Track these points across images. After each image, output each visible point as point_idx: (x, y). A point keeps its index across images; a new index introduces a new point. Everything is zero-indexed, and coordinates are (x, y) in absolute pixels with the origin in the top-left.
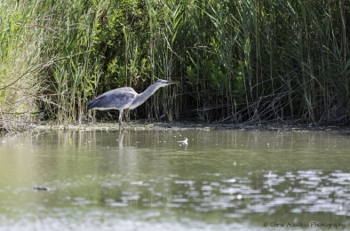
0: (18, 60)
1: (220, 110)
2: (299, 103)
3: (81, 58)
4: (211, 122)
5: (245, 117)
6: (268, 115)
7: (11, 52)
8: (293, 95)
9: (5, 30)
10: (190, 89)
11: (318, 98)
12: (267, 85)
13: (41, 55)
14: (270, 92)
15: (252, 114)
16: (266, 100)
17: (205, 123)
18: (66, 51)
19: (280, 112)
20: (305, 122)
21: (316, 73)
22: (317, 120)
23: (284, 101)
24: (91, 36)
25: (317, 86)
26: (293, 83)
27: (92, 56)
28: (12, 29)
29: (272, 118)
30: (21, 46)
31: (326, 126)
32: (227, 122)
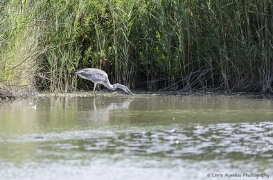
0: (22, 49)
1: (163, 82)
2: (218, 76)
3: (66, 47)
4: (157, 90)
5: (181, 87)
6: (196, 85)
7: (17, 44)
8: (214, 71)
9: (13, 28)
10: (142, 67)
11: (231, 73)
12: (195, 64)
13: (39, 45)
14: (198, 69)
15: (185, 84)
16: (195, 74)
17: (152, 91)
18: (55, 42)
19: (205, 84)
20: (222, 89)
21: (230, 55)
22: (230, 88)
23: (208, 75)
24: (73, 32)
25: (230, 64)
26: (214, 63)
27: (74, 46)
28: (18, 27)
29: (199, 87)
30: (25, 39)
31: (237, 92)
32: (168, 90)
